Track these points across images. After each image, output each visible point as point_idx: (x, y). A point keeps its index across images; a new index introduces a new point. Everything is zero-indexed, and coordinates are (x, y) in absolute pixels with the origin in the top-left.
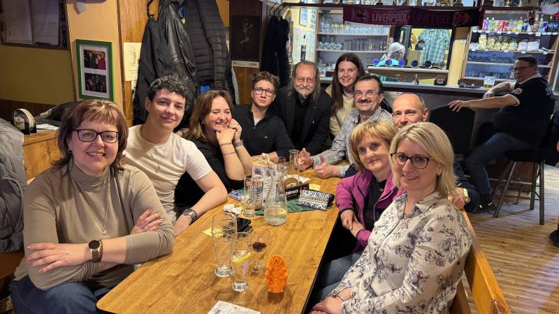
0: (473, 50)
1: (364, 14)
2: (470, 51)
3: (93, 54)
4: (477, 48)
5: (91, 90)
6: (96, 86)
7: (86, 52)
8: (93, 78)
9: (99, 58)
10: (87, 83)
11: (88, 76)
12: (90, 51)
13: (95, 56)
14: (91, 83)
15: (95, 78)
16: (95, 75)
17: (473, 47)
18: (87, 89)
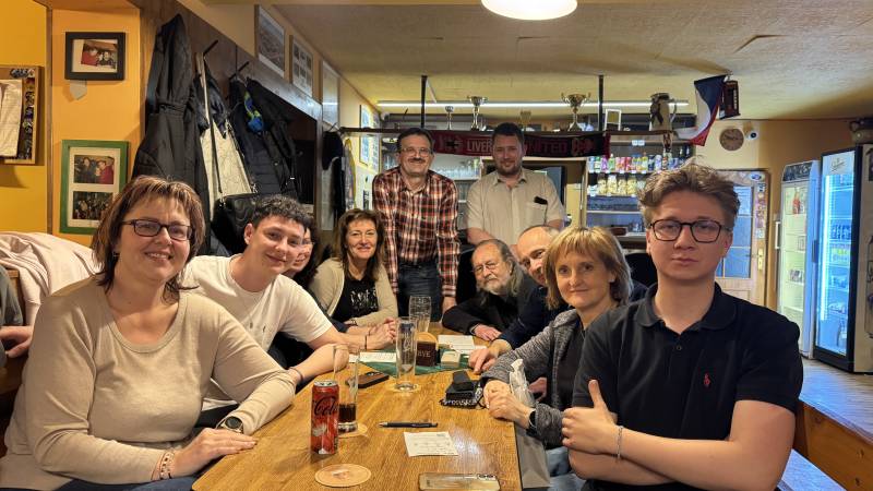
0: (593, 195)
1: (456, 143)
2: (589, 197)
3: (90, 161)
4: (597, 192)
5: (83, 217)
6: (93, 210)
7: (78, 159)
8: (89, 198)
9: (102, 166)
10: (76, 206)
11: (80, 196)
12: (86, 157)
13: (94, 163)
14: (84, 207)
15: (93, 198)
16: (92, 194)
17: (592, 191)
18: (75, 217)
